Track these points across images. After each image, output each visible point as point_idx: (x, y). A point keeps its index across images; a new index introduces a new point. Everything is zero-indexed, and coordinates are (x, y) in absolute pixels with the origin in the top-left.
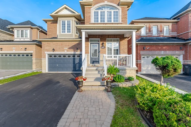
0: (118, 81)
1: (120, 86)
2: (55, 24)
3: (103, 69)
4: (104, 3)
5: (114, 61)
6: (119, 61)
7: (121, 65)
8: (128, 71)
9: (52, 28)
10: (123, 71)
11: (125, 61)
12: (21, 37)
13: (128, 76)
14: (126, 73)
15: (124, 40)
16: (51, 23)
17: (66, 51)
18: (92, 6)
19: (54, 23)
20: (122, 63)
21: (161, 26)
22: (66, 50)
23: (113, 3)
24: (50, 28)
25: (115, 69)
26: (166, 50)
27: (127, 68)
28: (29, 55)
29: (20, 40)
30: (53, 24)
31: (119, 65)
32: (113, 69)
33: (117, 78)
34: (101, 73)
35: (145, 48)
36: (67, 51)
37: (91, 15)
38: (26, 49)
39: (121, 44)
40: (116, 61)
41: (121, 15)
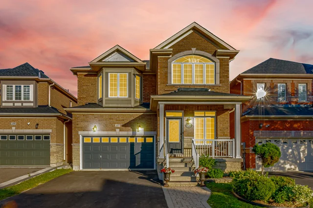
0: (214, 176)
1: (216, 182)
2: (93, 78)
3: (191, 161)
4: (190, 51)
5: (208, 148)
6: (216, 148)
7: (218, 155)
8: (228, 164)
9: (87, 86)
10: (221, 165)
11: (225, 148)
12: (16, 98)
13: (229, 171)
14: (225, 167)
15: (224, 114)
16: (85, 76)
17: (118, 130)
18: (171, 56)
19: (91, 75)
20: (220, 153)
21: (293, 84)
22: (118, 128)
23: (205, 51)
24: (84, 86)
25: (209, 161)
26: (299, 130)
27: (227, 159)
28: (42, 137)
29: (14, 105)
30: (88, 77)
31: (215, 155)
32: (207, 161)
33: (213, 173)
34: (189, 166)
35: (261, 126)
36: (120, 131)
37: (169, 72)
38: (38, 124)
39: (218, 120)
40: (211, 148)
41: (219, 72)
